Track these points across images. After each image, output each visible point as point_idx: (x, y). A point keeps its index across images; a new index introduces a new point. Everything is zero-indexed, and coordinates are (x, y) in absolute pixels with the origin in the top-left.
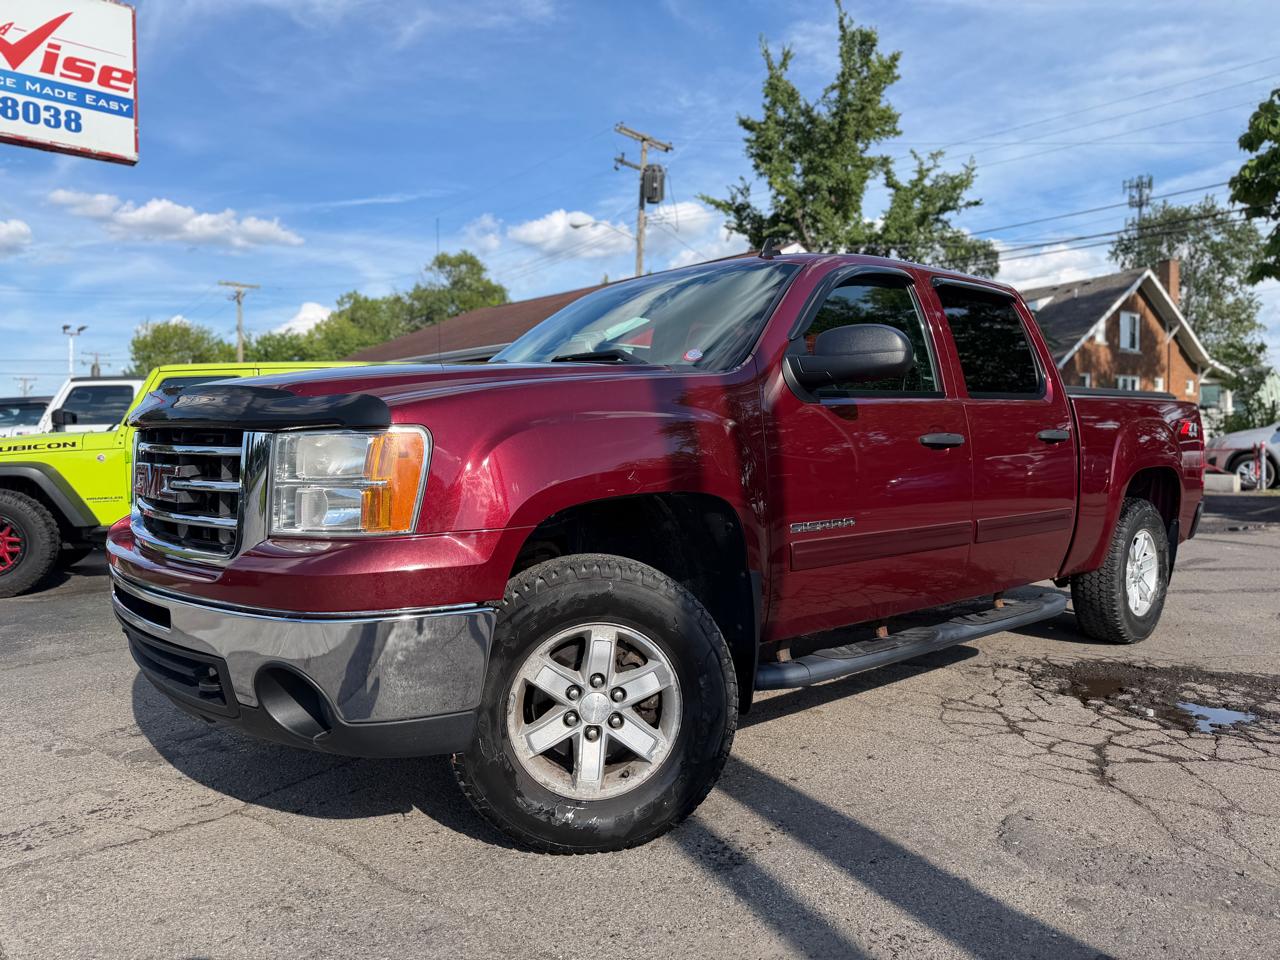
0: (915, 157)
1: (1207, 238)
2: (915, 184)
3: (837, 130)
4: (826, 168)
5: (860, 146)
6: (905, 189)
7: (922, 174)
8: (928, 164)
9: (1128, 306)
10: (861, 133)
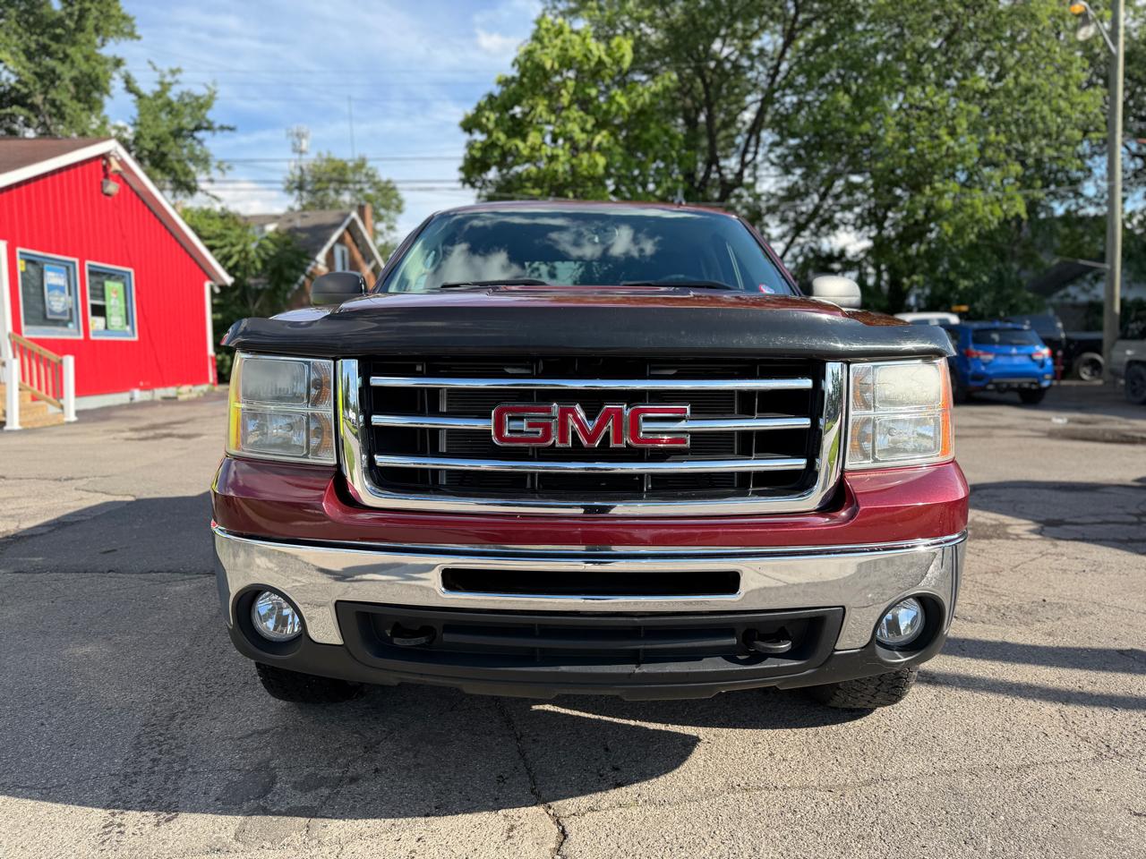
0: (155, 69)
1: (361, 190)
2: (158, 95)
3: (76, 18)
4: (66, 56)
5: (98, 41)
6: (149, 99)
7: (165, 87)
8: (168, 79)
9: (341, 240)
10: (102, 28)
